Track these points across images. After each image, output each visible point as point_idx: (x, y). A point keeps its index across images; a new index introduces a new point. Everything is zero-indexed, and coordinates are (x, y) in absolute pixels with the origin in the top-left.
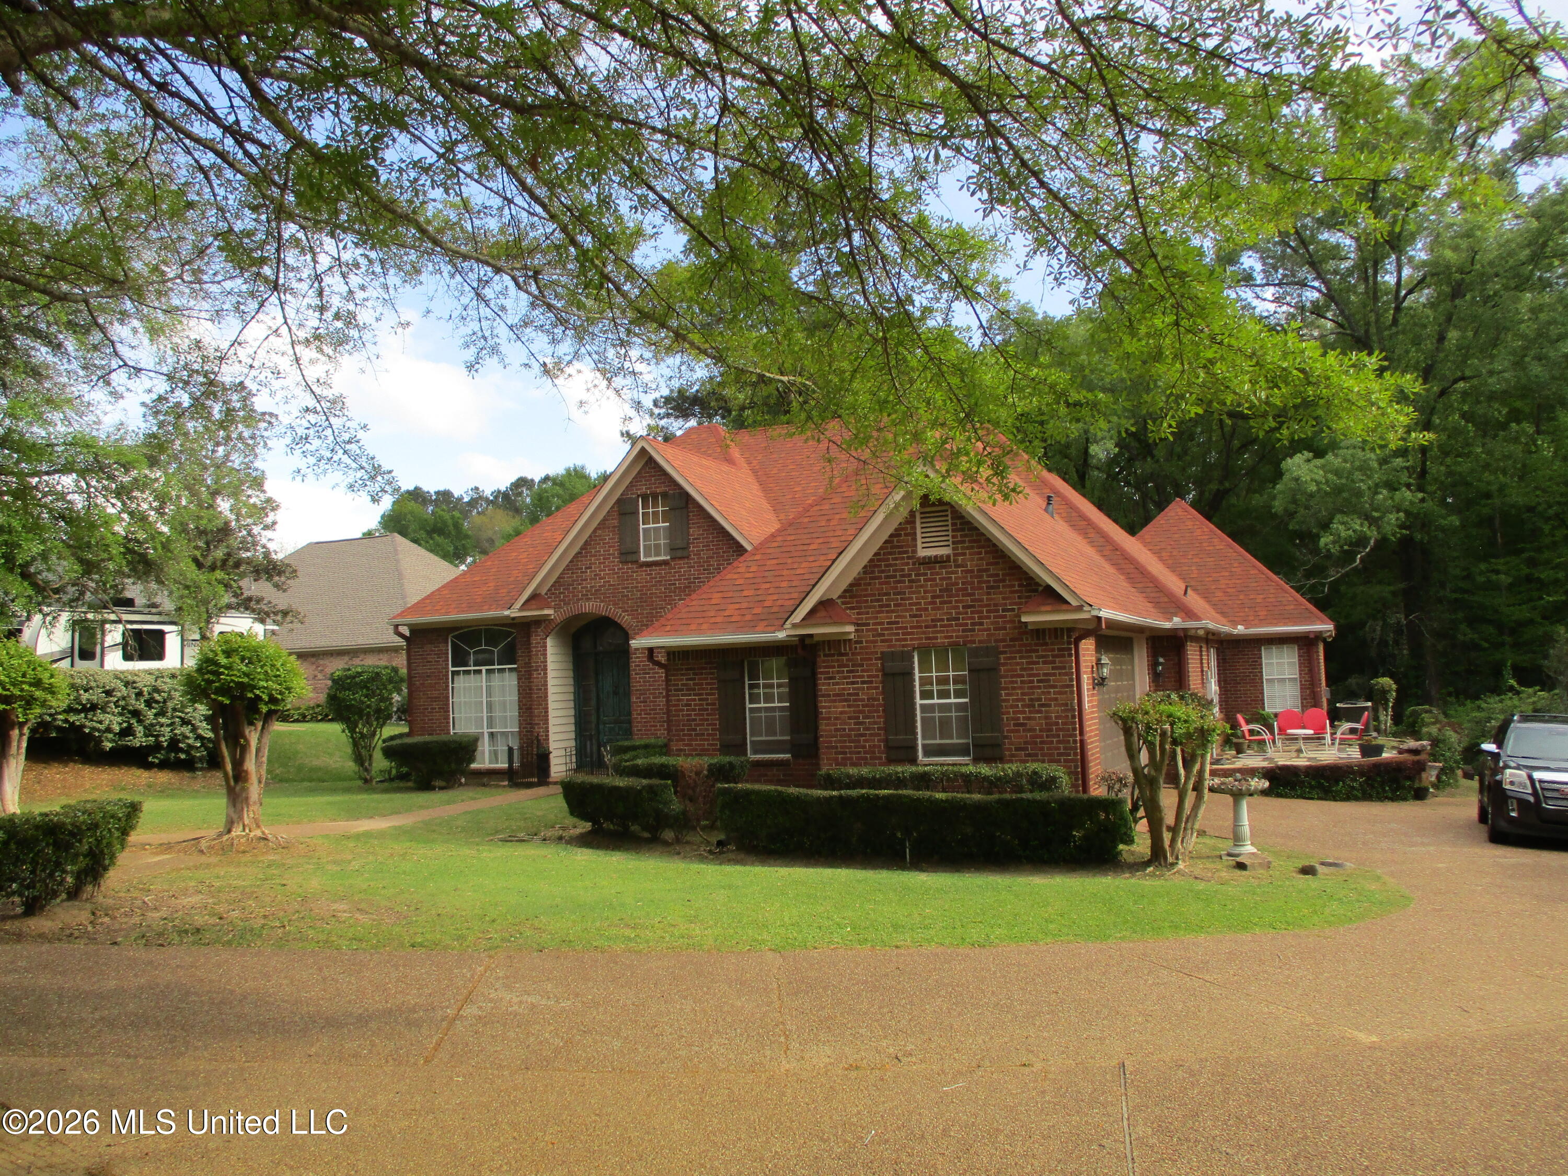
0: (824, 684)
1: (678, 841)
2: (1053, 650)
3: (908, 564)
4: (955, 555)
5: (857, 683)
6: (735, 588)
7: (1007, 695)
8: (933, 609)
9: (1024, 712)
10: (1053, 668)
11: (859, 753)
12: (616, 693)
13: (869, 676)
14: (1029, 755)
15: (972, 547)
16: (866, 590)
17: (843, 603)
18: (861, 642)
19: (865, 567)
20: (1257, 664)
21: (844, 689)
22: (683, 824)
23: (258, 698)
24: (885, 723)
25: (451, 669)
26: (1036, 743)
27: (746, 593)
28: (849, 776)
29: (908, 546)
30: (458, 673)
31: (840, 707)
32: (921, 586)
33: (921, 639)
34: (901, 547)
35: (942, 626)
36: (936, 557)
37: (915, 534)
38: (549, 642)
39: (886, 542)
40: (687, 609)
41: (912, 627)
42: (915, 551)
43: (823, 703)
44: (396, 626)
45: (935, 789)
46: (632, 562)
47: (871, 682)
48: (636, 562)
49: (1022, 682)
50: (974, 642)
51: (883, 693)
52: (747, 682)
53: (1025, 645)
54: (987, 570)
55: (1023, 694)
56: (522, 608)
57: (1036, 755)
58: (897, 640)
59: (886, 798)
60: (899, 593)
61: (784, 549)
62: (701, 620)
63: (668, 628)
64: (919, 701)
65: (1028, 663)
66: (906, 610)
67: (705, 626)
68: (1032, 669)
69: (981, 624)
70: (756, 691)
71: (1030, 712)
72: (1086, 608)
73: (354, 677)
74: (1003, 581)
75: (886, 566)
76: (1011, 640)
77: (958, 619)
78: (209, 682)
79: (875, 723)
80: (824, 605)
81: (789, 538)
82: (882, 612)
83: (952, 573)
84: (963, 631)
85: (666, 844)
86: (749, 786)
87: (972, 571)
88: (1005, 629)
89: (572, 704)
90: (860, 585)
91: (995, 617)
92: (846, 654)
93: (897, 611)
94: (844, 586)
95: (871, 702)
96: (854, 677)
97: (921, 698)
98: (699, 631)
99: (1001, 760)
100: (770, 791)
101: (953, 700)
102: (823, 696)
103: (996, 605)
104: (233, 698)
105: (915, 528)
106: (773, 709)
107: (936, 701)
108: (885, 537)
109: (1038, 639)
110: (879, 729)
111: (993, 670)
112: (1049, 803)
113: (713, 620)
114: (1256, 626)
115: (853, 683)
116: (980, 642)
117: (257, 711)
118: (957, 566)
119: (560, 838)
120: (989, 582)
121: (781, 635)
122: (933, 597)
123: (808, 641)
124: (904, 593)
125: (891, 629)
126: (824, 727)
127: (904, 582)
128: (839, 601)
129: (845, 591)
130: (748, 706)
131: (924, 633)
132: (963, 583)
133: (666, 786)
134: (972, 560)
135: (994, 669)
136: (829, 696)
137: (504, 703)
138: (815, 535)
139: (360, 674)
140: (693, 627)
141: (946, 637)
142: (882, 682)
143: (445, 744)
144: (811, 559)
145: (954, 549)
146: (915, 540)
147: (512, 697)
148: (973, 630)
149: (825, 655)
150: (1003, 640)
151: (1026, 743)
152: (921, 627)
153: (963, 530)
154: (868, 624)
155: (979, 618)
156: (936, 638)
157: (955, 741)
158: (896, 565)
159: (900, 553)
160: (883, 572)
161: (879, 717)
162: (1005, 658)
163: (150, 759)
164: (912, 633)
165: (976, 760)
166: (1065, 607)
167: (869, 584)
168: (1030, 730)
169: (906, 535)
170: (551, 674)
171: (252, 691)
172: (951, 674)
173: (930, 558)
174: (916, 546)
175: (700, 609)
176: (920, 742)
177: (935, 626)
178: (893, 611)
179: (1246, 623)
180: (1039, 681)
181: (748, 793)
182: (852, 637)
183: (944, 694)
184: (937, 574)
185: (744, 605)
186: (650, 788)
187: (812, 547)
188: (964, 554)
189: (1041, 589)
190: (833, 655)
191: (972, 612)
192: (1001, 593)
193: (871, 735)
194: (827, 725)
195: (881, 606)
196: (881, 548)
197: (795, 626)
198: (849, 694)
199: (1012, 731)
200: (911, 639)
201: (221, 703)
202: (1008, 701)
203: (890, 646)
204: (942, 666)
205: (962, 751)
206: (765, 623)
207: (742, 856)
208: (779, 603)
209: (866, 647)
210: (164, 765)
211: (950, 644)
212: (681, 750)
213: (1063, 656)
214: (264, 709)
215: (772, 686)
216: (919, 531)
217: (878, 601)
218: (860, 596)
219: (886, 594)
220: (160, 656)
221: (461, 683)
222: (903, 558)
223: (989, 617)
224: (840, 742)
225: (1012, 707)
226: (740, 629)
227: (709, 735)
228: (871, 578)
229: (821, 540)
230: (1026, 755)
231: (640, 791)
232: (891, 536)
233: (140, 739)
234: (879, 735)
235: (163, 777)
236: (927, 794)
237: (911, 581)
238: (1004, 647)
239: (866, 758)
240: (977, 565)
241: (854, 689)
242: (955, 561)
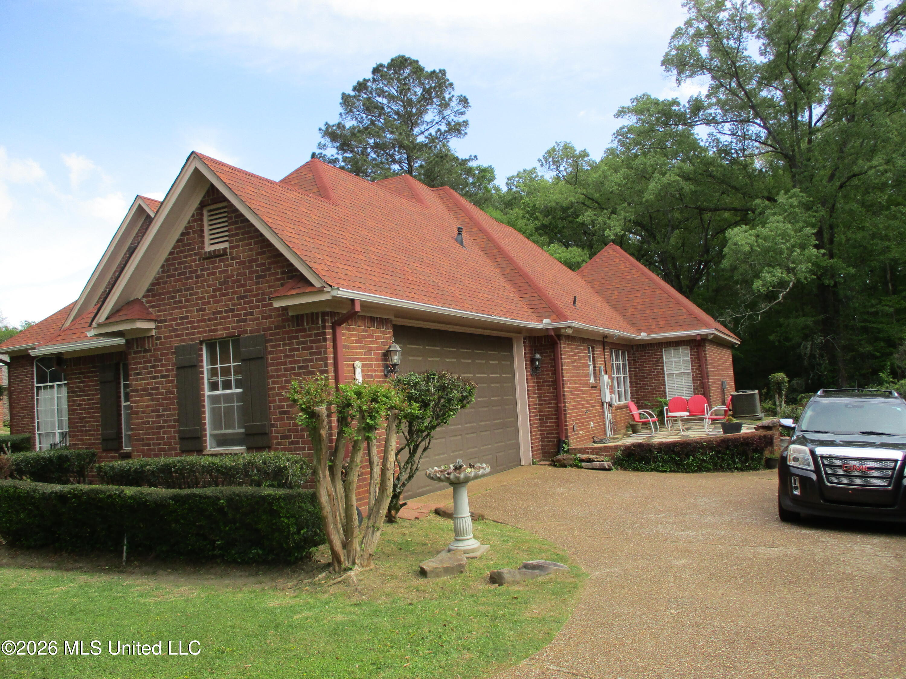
0: (134, 380)
2: (310, 336)
3: (195, 261)
4: (231, 249)
5: (157, 377)
7: (273, 383)
8: (214, 302)
10: (311, 354)
11: (160, 444)
13: (166, 371)
14: (293, 443)
15: (244, 239)
16: (164, 288)
17: (148, 302)
18: (160, 338)
19: (163, 266)
20: (659, 362)
21: (148, 384)
24: (179, 414)
25: (36, 385)
29: (197, 243)
30: (40, 388)
32: (205, 281)
33: (207, 332)
34: (190, 244)
35: (221, 318)
36: (218, 252)
37: (202, 231)
39: (178, 241)
41: (199, 321)
42: (203, 248)
47: (168, 376)
49: (286, 370)
50: (246, 332)
51: (177, 386)
52: (122, 383)
53: (287, 332)
54: (256, 260)
57: (298, 443)
58: (187, 334)
60: (188, 289)
64: (207, 392)
65: (290, 350)
66: (194, 305)
68: (293, 356)
69: (252, 314)
72: (327, 289)
74: (269, 269)
75: (178, 264)
76: (277, 328)
77: (234, 310)
79: (172, 415)
80: (129, 304)
82: (176, 308)
83: (229, 266)
84: (238, 321)
87: (244, 262)
88: (270, 317)
90: (159, 284)
91: (263, 306)
92: (150, 351)
93: (187, 306)
95: (168, 395)
96: (156, 372)
97: (209, 390)
99: (270, 448)
101: (234, 391)
103: (263, 294)
105: (202, 226)
107: (221, 392)
109: (298, 325)
110: (175, 421)
114: (656, 332)
115: (155, 378)
116: (251, 331)
118: (232, 259)
120: (257, 271)
122: (214, 291)
124: (192, 289)
125: (182, 324)
127: (191, 278)
128: (144, 300)
129: (148, 291)
130: (123, 404)
131: (208, 326)
132: (237, 275)
134: (244, 252)
135: (262, 358)
136: (138, 390)
141: (224, 329)
142: (177, 375)
145: (230, 243)
146: (202, 237)
148: (245, 320)
149: (135, 353)
151: (289, 431)
152: (204, 320)
153: (237, 223)
154: (165, 321)
155: (251, 308)
156: (216, 330)
157: (236, 431)
158: (186, 262)
159: (190, 250)
160: (176, 270)
161: (174, 409)
162: (272, 347)
164: (199, 327)
165: (250, 449)
166: (311, 289)
167: (166, 282)
168: (292, 418)
169: (195, 232)
172: (232, 364)
173: (213, 253)
174: (203, 242)
176: (208, 433)
177: (216, 319)
178: (184, 307)
179: (649, 331)
180: (299, 368)
182: (153, 333)
183: (227, 385)
184: (217, 267)
188: (238, 247)
190: (139, 352)
192: (268, 282)
193: (169, 427)
194: (137, 418)
195: (175, 303)
196: (175, 247)
197: (100, 325)
198: (152, 389)
199: (278, 419)
200: (199, 333)
202: (273, 389)
203: (181, 341)
204: (225, 359)
205: (239, 440)
209: (165, 343)
211: (230, 336)
213: (319, 341)
216: (206, 228)
217: (173, 297)
218: (161, 294)
219: (178, 291)
221: (42, 395)
223: (258, 307)
224: (147, 434)
225: (277, 395)
228: (167, 277)
232: (183, 234)
237: (197, 277)
238: (271, 335)
239: (164, 449)
240: (248, 256)
241: (156, 383)
242: (231, 253)
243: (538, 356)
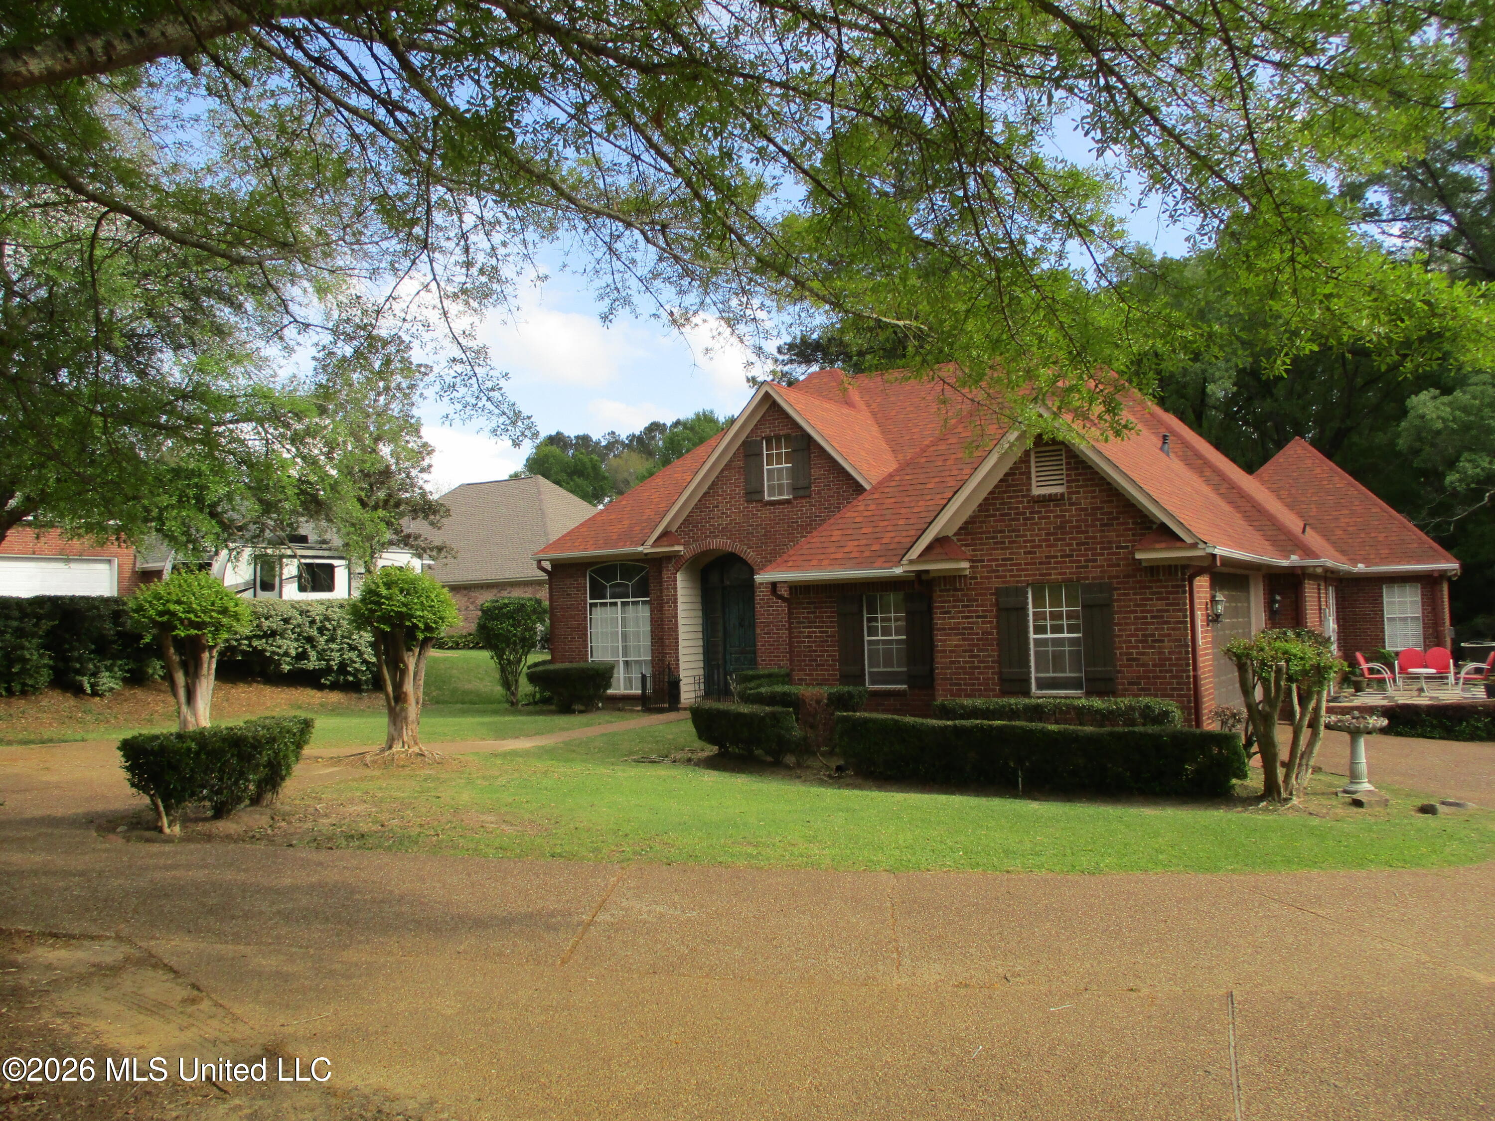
0: (939, 618)
1: (799, 765)
2: (1166, 587)
3: (1022, 502)
4: (1069, 493)
5: (971, 617)
6: (854, 526)
7: (1120, 630)
8: (1047, 546)
9: (1138, 648)
10: (1167, 605)
11: (974, 684)
12: (741, 625)
13: (983, 611)
14: (1143, 689)
15: (1086, 486)
16: (981, 527)
17: (959, 540)
18: (976, 578)
19: (980, 505)
20: (1378, 602)
21: (959, 623)
22: (804, 750)
23: (415, 626)
24: (999, 656)
25: (589, 601)
26: (1149, 678)
27: (864, 531)
28: (962, 707)
29: (1024, 485)
30: (595, 605)
31: (955, 641)
32: (1036, 524)
33: (1035, 575)
34: (1016, 485)
35: (1056, 563)
36: (1050, 495)
37: (1030, 473)
38: (679, 577)
39: (1001, 481)
40: (809, 546)
41: (1026, 564)
42: (1029, 490)
43: (939, 636)
44: (539, 562)
45: (1048, 721)
46: (757, 501)
47: (986, 617)
48: (761, 501)
49: (1136, 618)
50: (1087, 578)
51: (997, 628)
52: (865, 616)
53: (1138, 582)
54: (1101, 508)
55: (1136, 630)
56: (654, 545)
57: (1149, 689)
58: (1011, 576)
59: (1000, 729)
60: (1014, 531)
61: (901, 488)
62: (823, 557)
63: (790, 564)
64: (1032, 636)
65: (1142, 599)
66: (1020, 548)
67: (826, 562)
68: (1146, 605)
69: (1095, 561)
70: (874, 624)
71: (1143, 647)
72: (1201, 546)
73: (501, 608)
74: (1117, 518)
75: (1001, 504)
76: (1126, 576)
77: (1072, 556)
78: (372, 611)
79: (989, 656)
80: (940, 542)
81: (907, 477)
82: (997, 549)
83: (1066, 511)
84: (1077, 567)
85: (788, 767)
86: (866, 715)
87: (1086, 509)
88: (1118, 565)
89: (700, 635)
90: (974, 523)
91: (1108, 554)
92: (961, 590)
93: (1012, 548)
94: (959, 523)
95: (985, 636)
96: (969, 612)
97: (1035, 633)
98: (819, 567)
99: (1114, 694)
100: (886, 720)
101: (1066, 635)
102: (938, 629)
103: (1110, 542)
104: (393, 626)
105: (1029, 467)
106: (890, 642)
107: (1049, 636)
108: (1000, 475)
109: (1152, 576)
110: (993, 662)
111: (1106, 606)
112: (1161, 736)
113: (833, 556)
114: (1376, 564)
115: (968, 617)
116: (1093, 578)
117: (415, 638)
118: (1071, 504)
119: (689, 760)
120: (1102, 519)
121: (898, 571)
122: (1047, 534)
123: (924, 577)
124: (1019, 531)
125: (1005, 565)
126: (940, 660)
127: (1019, 520)
128: (955, 538)
129: (961, 529)
130: (867, 638)
131: (1038, 569)
132: (1077, 521)
133: (788, 713)
134: (1086, 498)
135: (1108, 605)
136: (944, 629)
137: (638, 633)
138: (931, 475)
139: (506, 605)
140: (814, 562)
141: (1060, 574)
142: (996, 617)
143: (583, 671)
144: (928, 497)
145: (1068, 487)
146: (1030, 478)
147: (645, 628)
148: (1087, 567)
149: (941, 591)
150: (1118, 577)
151: (1138, 677)
152: (1035, 564)
153: (1077, 469)
154: (983, 561)
155: (1093, 555)
156: (1050, 574)
157: (1068, 675)
158: (1010, 503)
159: (1015, 491)
160: (998, 510)
161: (993, 650)
162: (1119, 595)
163: (323, 681)
164: (1027, 570)
165: (1089, 694)
166: (1179, 544)
167: (984, 522)
168: (1143, 665)
169: (1021, 474)
170: (680, 607)
171: (410, 620)
172: (1064, 609)
173: (1044, 496)
174: (1030, 484)
175: (820, 545)
176: (1033, 675)
177: (1049, 563)
178: (1007, 548)
179: (1367, 561)
180: (1152, 617)
181: (866, 721)
182: (967, 572)
183: (1057, 629)
184: (1052, 512)
185: (864, 542)
186: (773, 715)
187: (928, 486)
188: (1078, 492)
189: (1155, 526)
190: (948, 590)
191: (1086, 550)
192: (1115, 530)
193: (985, 667)
194: (942, 657)
195: (995, 543)
196: (996, 487)
197: (911, 562)
198: (964, 628)
199: (1125, 666)
200: (1025, 576)
201: (383, 631)
202: (1120, 636)
203: (1004, 582)
204: (1056, 602)
205: (1074, 684)
206: (883, 559)
207: (860, 781)
208: (896, 540)
209: (981, 583)
210: (334, 687)
211: (1064, 581)
212: (801, 680)
213: (1177, 593)
214: (421, 636)
215: (889, 620)
216: (1033, 470)
217: (993, 538)
218: (976, 533)
219: (1001, 532)
220: (330, 588)
221: (599, 614)
222: (1018, 497)
223: (1102, 554)
224: (955, 674)
225: (1125, 642)
226: (860, 565)
227: (829, 665)
228: (986, 516)
229: (937, 480)
230: (1139, 690)
231: (763, 718)
232: (1006, 475)
233: (313, 663)
234: (993, 668)
235: (335, 697)
236: (1040, 725)
237: (1025, 519)
238: (1118, 583)
239: (980, 690)
240: (1091, 503)
241: (969, 623)
242: (1070, 499)
243: (1278, 598)
